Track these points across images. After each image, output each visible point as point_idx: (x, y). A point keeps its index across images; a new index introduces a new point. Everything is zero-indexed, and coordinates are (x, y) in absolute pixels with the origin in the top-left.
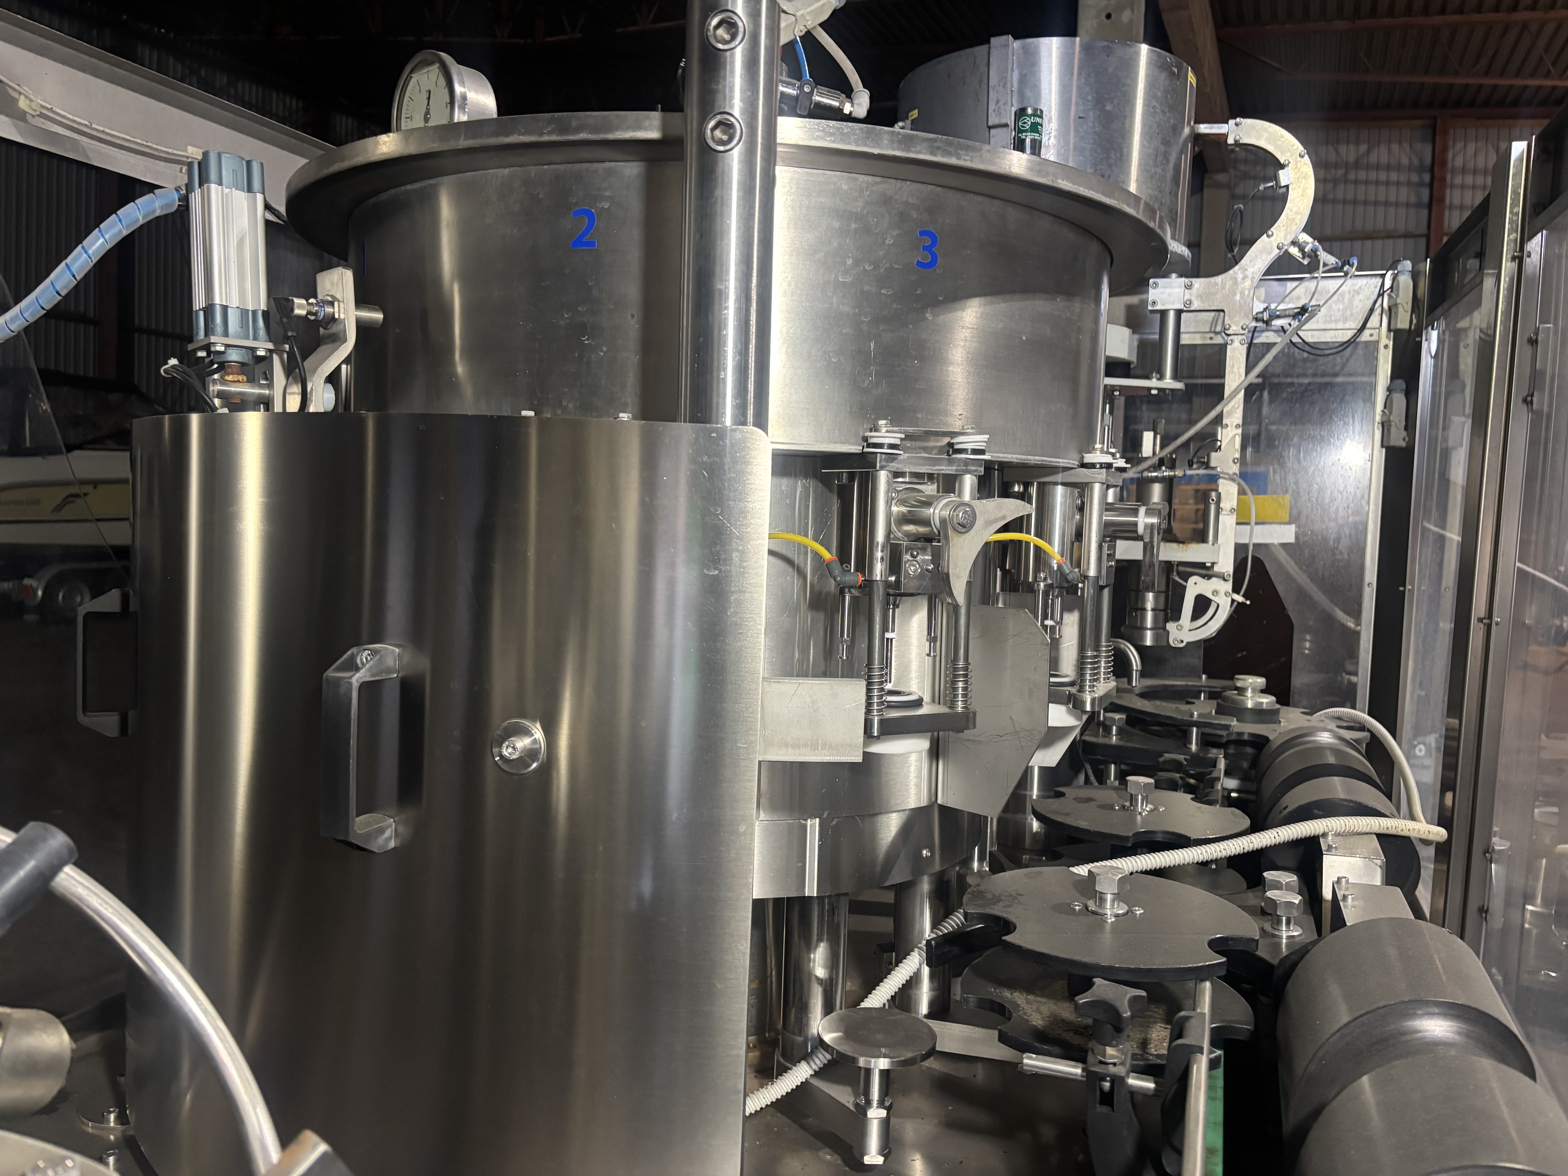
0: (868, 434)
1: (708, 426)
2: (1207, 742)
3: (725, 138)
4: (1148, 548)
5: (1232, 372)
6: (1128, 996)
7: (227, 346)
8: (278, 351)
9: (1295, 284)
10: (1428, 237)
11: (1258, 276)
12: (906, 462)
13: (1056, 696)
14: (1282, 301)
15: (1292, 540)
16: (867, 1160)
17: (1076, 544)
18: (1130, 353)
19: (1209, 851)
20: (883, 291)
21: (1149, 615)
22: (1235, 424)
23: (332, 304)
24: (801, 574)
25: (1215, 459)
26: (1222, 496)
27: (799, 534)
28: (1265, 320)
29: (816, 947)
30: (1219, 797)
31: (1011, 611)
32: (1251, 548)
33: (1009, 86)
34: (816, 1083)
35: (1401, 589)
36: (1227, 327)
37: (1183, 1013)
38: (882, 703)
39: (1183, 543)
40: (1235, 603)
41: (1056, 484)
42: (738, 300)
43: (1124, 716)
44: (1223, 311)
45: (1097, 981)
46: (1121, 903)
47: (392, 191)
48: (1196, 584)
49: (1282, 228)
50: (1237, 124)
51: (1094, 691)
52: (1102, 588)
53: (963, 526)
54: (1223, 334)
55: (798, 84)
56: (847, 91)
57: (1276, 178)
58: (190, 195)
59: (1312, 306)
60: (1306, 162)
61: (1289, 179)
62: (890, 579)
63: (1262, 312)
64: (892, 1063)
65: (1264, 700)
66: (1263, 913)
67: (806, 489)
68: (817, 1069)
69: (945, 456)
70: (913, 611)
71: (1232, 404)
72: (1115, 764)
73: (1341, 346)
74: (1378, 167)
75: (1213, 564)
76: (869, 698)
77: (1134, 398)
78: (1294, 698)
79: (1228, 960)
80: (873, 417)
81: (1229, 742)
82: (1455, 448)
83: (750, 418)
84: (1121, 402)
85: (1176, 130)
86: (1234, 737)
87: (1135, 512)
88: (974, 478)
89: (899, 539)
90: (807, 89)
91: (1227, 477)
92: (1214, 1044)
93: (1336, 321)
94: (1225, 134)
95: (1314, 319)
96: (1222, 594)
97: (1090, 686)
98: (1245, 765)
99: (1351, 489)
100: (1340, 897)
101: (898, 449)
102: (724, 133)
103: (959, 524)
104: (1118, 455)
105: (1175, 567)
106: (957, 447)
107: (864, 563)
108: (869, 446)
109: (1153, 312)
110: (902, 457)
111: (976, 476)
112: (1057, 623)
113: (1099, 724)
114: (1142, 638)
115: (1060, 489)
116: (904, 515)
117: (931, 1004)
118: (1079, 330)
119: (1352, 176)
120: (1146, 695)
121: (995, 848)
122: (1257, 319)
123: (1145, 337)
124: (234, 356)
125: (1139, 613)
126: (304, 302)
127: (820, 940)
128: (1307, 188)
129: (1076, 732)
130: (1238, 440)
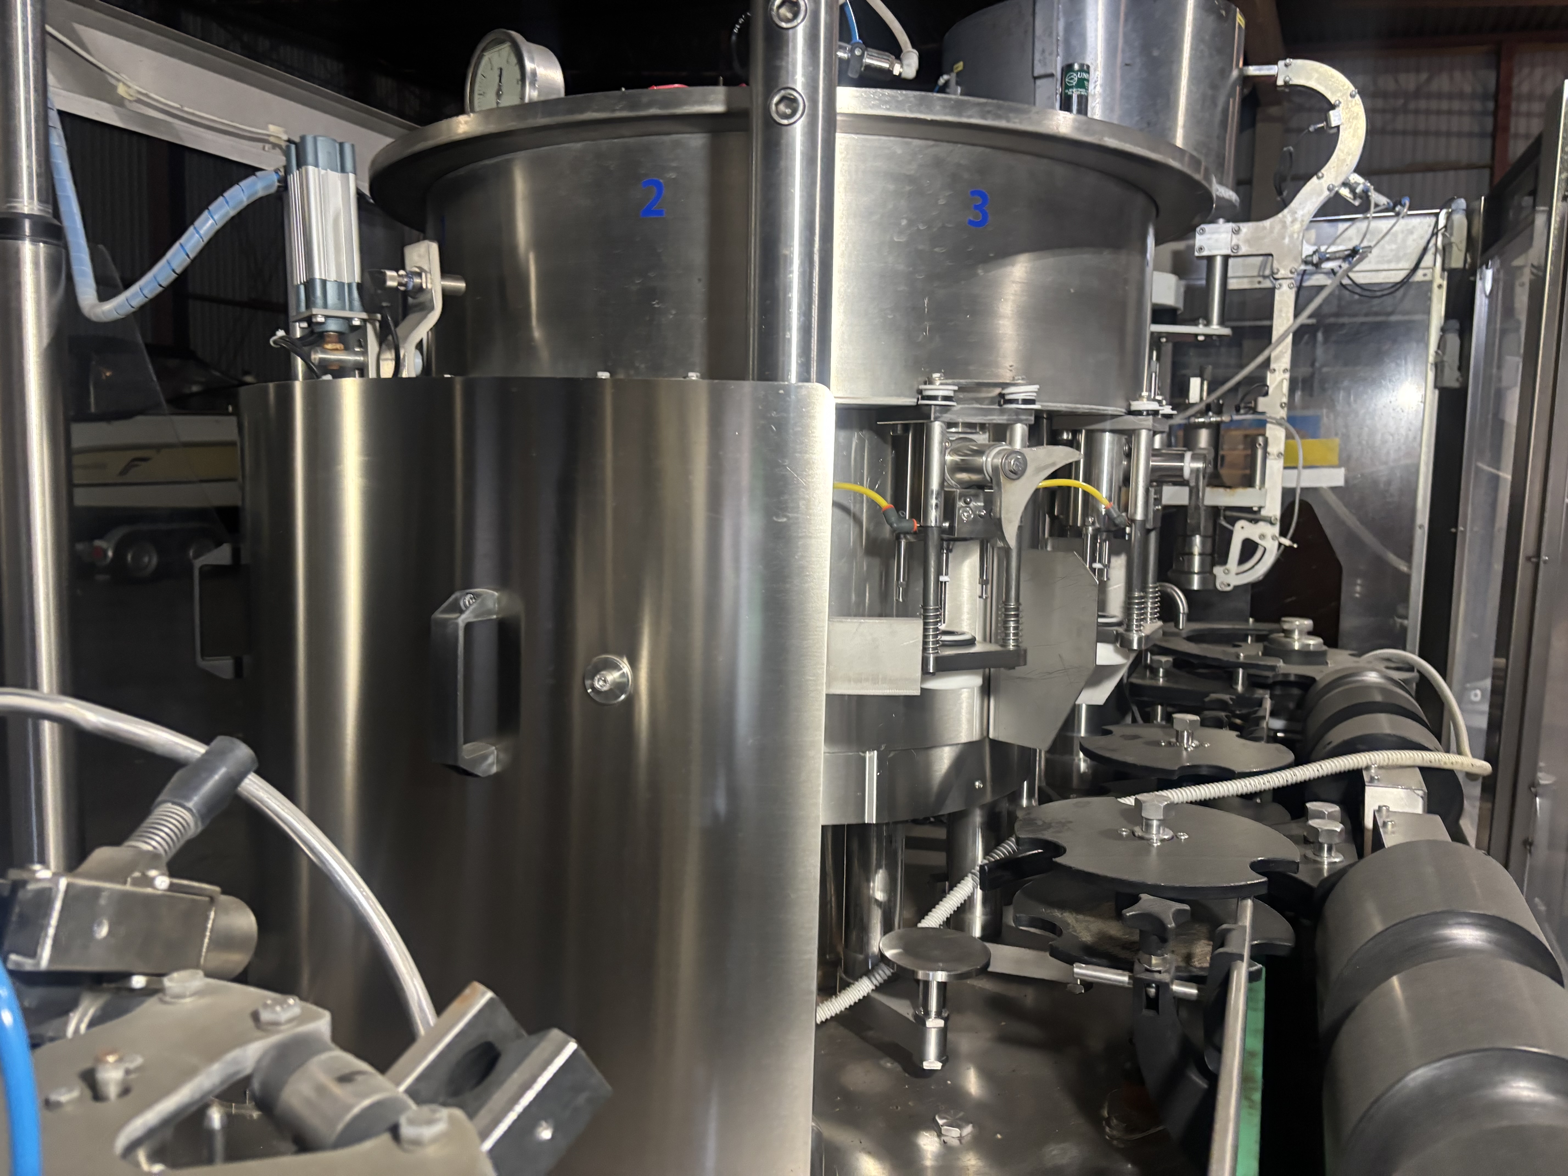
0: (923, 387)
1: (776, 383)
2: (1254, 682)
3: (788, 111)
4: (1194, 492)
5: (1280, 316)
6: (1173, 910)
7: (326, 317)
8: (372, 321)
9: (1347, 224)
10: (1492, 168)
11: (1309, 218)
12: (959, 413)
13: (1104, 635)
14: (1333, 243)
15: (1340, 482)
16: (926, 1065)
17: (1124, 489)
18: (1177, 299)
19: (1252, 783)
20: (937, 250)
21: (1197, 560)
22: (1282, 368)
23: (419, 275)
24: (857, 521)
25: (1263, 403)
26: (1270, 441)
27: (856, 483)
28: (1315, 263)
29: (876, 872)
30: (1264, 734)
31: (1060, 554)
32: (1298, 492)
33: (1054, 34)
34: (877, 996)
35: (1453, 530)
36: (1275, 271)
37: (1224, 926)
38: (937, 642)
39: (1230, 487)
40: (1282, 547)
41: (1104, 431)
42: (802, 264)
43: (1170, 659)
44: (1271, 255)
45: (1144, 896)
46: (1166, 829)
47: (471, 166)
48: (1243, 528)
49: (1332, 170)
50: (1286, 65)
51: (1140, 630)
52: (1149, 531)
53: (1014, 473)
54: (1272, 278)
55: (848, 47)
56: (896, 52)
57: (1327, 119)
58: (289, 177)
59: (1363, 248)
60: (1358, 102)
61: (1340, 119)
62: (944, 525)
63: (1312, 256)
64: (949, 976)
65: (1312, 642)
66: (1306, 841)
67: (861, 441)
68: (878, 984)
69: (996, 407)
70: (966, 555)
71: (1279, 349)
72: (1162, 705)
73: (1392, 287)
74: (1440, 96)
75: (1260, 508)
76: (925, 636)
77: (1181, 344)
78: (1342, 640)
79: (1269, 880)
80: (927, 370)
81: (1275, 684)
82: (1508, 388)
83: (814, 375)
84: (1168, 349)
85: (1224, 73)
86: (1280, 678)
87: (1181, 458)
88: (1025, 427)
89: (952, 487)
90: (858, 52)
91: (1274, 421)
92: (1254, 958)
93: (1389, 262)
94: (1274, 76)
95: (1366, 261)
96: (1269, 537)
97: (1137, 625)
98: (1292, 705)
99: (1403, 431)
100: (1380, 823)
101: (953, 401)
102: (787, 107)
103: (1011, 471)
104: (1164, 402)
105: (1222, 511)
106: (1008, 397)
107: (918, 511)
108: (924, 398)
109: (1199, 258)
110: (955, 409)
111: (1026, 425)
112: (1105, 566)
113: (1147, 667)
114: (1190, 582)
115: (1107, 436)
116: (956, 463)
117: (984, 928)
118: (1126, 282)
119: (1412, 106)
120: (1193, 638)
121: (1044, 784)
122: (1306, 262)
123: (1192, 282)
124: (333, 326)
125: (1186, 557)
126: (394, 274)
127: (879, 866)
128: (1358, 128)
129: (1123, 672)
130: (1286, 386)
